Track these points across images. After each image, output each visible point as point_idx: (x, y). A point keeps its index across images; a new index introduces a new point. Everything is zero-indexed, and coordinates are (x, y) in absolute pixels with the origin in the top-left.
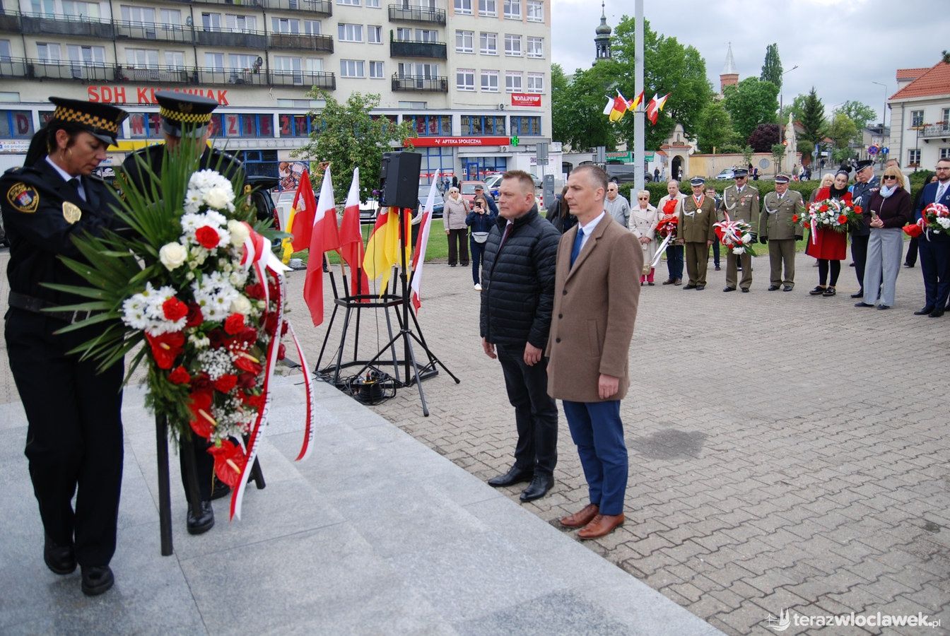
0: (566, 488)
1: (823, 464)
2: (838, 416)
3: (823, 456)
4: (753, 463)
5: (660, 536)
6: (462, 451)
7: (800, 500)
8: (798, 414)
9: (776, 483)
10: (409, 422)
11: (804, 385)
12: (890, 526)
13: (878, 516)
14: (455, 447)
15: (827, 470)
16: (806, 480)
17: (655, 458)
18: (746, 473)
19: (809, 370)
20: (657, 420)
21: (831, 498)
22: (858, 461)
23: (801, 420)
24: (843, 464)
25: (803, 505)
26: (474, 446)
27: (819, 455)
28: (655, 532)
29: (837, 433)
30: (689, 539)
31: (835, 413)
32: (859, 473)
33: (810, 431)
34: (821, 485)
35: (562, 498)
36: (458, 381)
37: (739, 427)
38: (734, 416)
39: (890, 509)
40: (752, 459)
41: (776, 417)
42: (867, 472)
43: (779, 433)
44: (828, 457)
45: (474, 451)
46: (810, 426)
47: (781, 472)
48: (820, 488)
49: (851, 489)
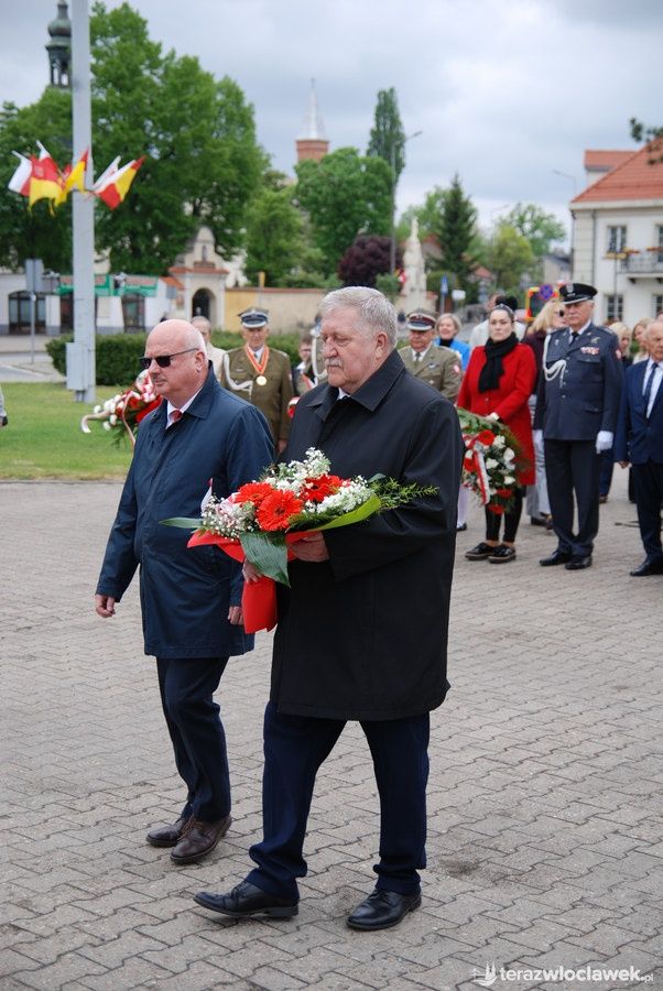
1: (125, 878)
3: (135, 862)
8: (145, 778)
15: (122, 891)
16: (67, 915)
21: (91, 952)
23: (140, 789)
24: (164, 877)
27: (127, 860)
33: (145, 810)
34: (88, 925)
39: (194, 967)
41: (94, 785)
43: (79, 819)
44: (145, 862)
46: (153, 800)
48: (82, 931)
49: (143, 930)
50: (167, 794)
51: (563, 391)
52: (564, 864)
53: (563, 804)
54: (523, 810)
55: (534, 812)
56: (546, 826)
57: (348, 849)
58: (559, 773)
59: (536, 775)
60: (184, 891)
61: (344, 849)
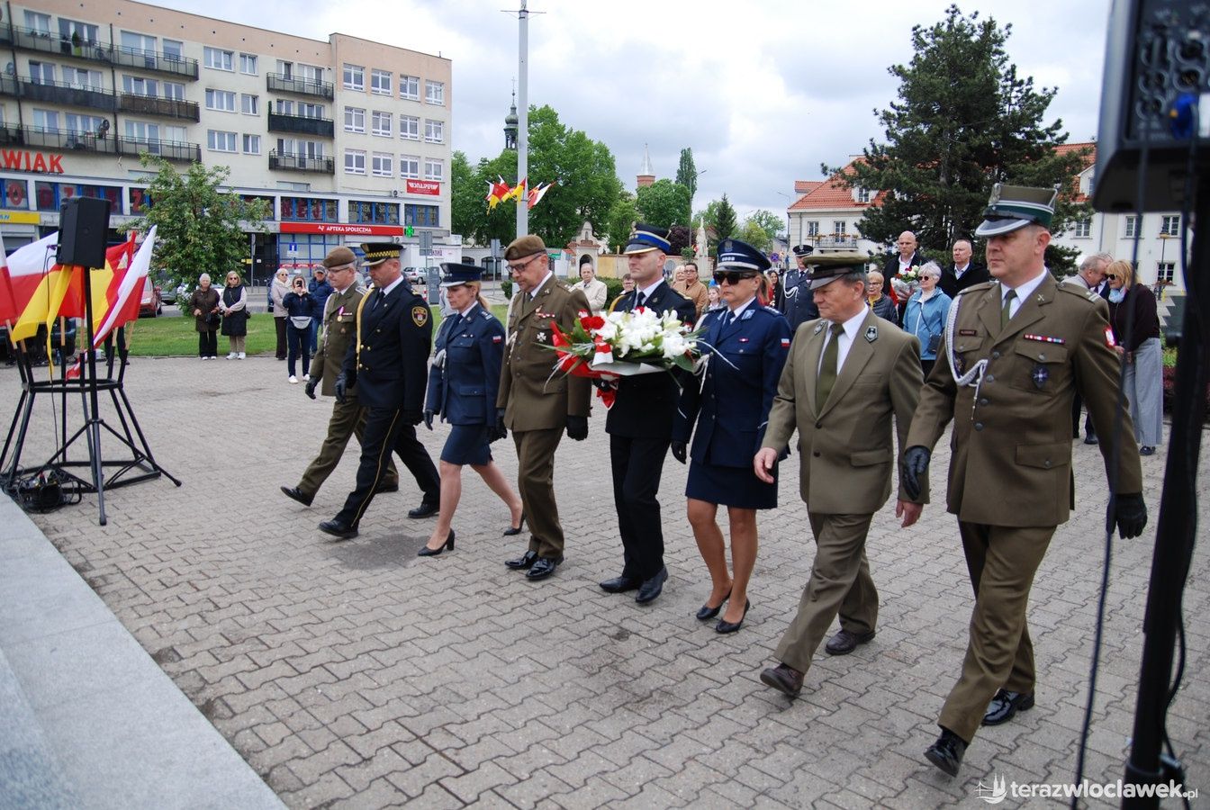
0: (211, 606)
2: (600, 515)
4: (466, 570)
5: (287, 662)
6: (114, 565)
7: (491, 611)
9: (477, 593)
10: (75, 533)
11: (586, 483)
12: (577, 637)
13: (570, 627)
14: (111, 561)
16: (514, 588)
17: (353, 568)
18: (452, 582)
19: (601, 466)
20: (390, 524)
21: (529, 608)
22: (590, 564)
25: (492, 618)
26: (135, 559)
28: (283, 659)
29: (587, 535)
30: (322, 665)
31: (600, 511)
32: (580, 578)
34: (528, 593)
35: (199, 619)
36: (178, 484)
37: (481, 530)
38: (484, 518)
39: (588, 617)
40: (468, 566)
42: (590, 577)
45: (127, 565)
47: (493, 580)
48: (525, 596)
49: (558, 597)
50: (570, 524)
51: (796, 304)
52: (795, 564)
53: (795, 533)
54: (772, 536)
55: (779, 536)
56: (785, 544)
57: (673, 556)
58: (792, 515)
59: (779, 517)
60: (581, 577)
61: (671, 555)
